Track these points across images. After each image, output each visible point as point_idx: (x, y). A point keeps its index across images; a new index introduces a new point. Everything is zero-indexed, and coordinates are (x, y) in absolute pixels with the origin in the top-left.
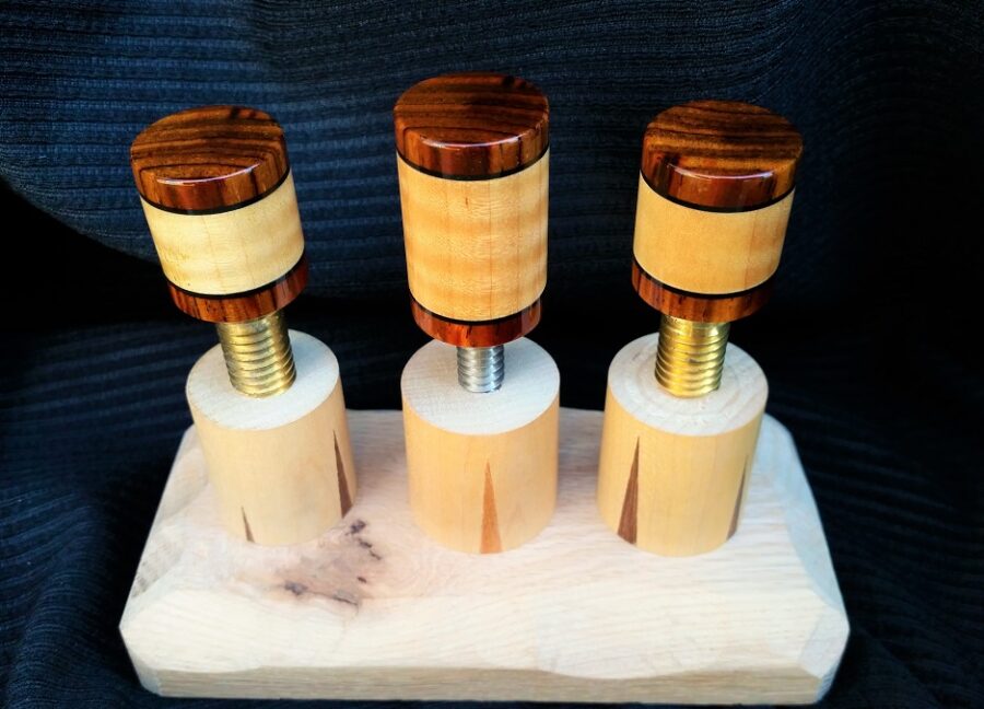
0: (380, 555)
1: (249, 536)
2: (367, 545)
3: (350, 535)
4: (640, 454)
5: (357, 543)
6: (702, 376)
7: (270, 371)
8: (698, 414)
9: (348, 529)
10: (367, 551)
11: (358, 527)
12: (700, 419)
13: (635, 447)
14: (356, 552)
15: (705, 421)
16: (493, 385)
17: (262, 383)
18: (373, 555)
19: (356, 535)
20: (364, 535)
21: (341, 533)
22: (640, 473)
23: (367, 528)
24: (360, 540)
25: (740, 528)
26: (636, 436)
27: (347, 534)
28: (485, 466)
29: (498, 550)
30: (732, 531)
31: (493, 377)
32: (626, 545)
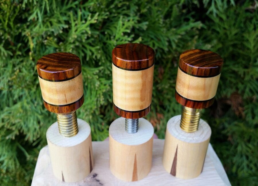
0: (102, 183)
1: (63, 180)
2: (98, 181)
3: (93, 178)
4: (178, 149)
5: (95, 180)
6: (194, 126)
7: (72, 129)
8: (194, 137)
9: (92, 176)
10: (98, 183)
11: (95, 176)
12: (194, 138)
13: (176, 147)
14: (95, 183)
15: (196, 139)
16: (135, 131)
17: (69, 133)
18: (100, 184)
19: (95, 178)
20: (97, 178)
21: (90, 178)
22: (178, 155)
23: (98, 176)
24: (96, 179)
25: (204, 170)
26: (177, 144)
27: (92, 178)
28: (135, 155)
29: (137, 180)
30: (202, 171)
31: (135, 129)
32: (173, 177)
